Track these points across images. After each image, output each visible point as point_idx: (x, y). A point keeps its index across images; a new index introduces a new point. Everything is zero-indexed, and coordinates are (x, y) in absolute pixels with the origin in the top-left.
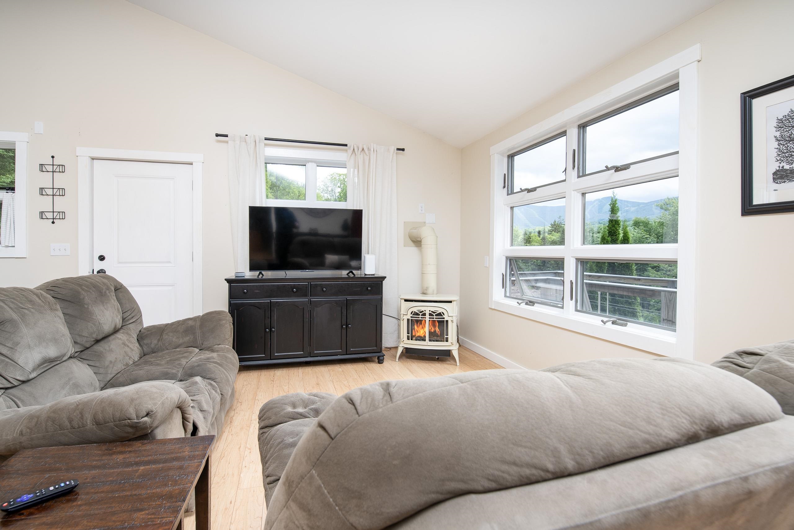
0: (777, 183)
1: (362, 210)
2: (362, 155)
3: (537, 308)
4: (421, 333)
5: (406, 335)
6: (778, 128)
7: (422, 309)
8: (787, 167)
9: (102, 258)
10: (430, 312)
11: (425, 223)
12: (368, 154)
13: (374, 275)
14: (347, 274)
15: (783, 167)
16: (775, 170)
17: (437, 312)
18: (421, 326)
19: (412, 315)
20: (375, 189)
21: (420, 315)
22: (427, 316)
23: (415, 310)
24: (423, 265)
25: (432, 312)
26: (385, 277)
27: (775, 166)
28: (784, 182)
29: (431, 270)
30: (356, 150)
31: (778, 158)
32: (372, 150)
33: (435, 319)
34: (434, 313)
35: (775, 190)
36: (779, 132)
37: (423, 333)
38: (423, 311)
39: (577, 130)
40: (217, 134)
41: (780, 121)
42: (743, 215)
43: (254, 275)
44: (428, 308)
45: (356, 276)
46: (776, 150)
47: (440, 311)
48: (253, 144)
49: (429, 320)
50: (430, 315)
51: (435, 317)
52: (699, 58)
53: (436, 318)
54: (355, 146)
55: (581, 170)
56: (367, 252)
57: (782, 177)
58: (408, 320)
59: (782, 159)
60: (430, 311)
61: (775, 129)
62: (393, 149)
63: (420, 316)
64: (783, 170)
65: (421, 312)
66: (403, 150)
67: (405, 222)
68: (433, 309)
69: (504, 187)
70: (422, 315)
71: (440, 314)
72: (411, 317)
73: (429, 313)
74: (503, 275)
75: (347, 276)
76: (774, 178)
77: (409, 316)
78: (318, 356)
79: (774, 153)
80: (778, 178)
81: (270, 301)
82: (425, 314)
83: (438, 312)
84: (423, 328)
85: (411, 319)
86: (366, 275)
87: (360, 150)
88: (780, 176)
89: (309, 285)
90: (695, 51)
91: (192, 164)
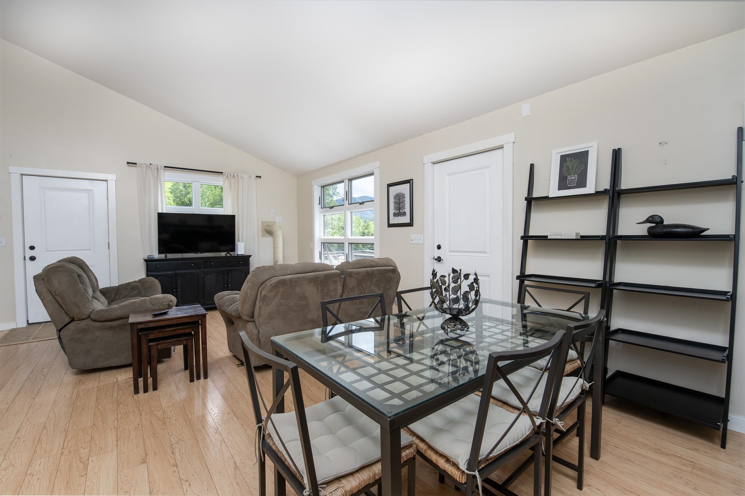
0: (394, 217)
1: (235, 215)
2: (233, 180)
6: (394, 198)
9: (32, 248)
11: (275, 222)
12: (237, 179)
13: (243, 254)
14: (226, 255)
20: (242, 201)
24: (275, 247)
26: (251, 256)
29: (280, 250)
30: (229, 176)
31: (394, 209)
32: (240, 177)
36: (394, 200)
39: (348, 181)
40: (128, 162)
42: (388, 227)
43: (163, 256)
45: (233, 255)
46: (394, 206)
48: (156, 170)
52: (379, 167)
54: (228, 174)
55: (350, 201)
56: (238, 241)
62: (254, 177)
64: (395, 213)
66: (260, 177)
67: (262, 222)
69: (320, 204)
74: (320, 252)
75: (225, 256)
76: (393, 215)
78: (209, 305)
81: (176, 273)
86: (238, 254)
87: (232, 176)
88: (395, 215)
89: (202, 262)
90: (378, 164)
91: (107, 181)
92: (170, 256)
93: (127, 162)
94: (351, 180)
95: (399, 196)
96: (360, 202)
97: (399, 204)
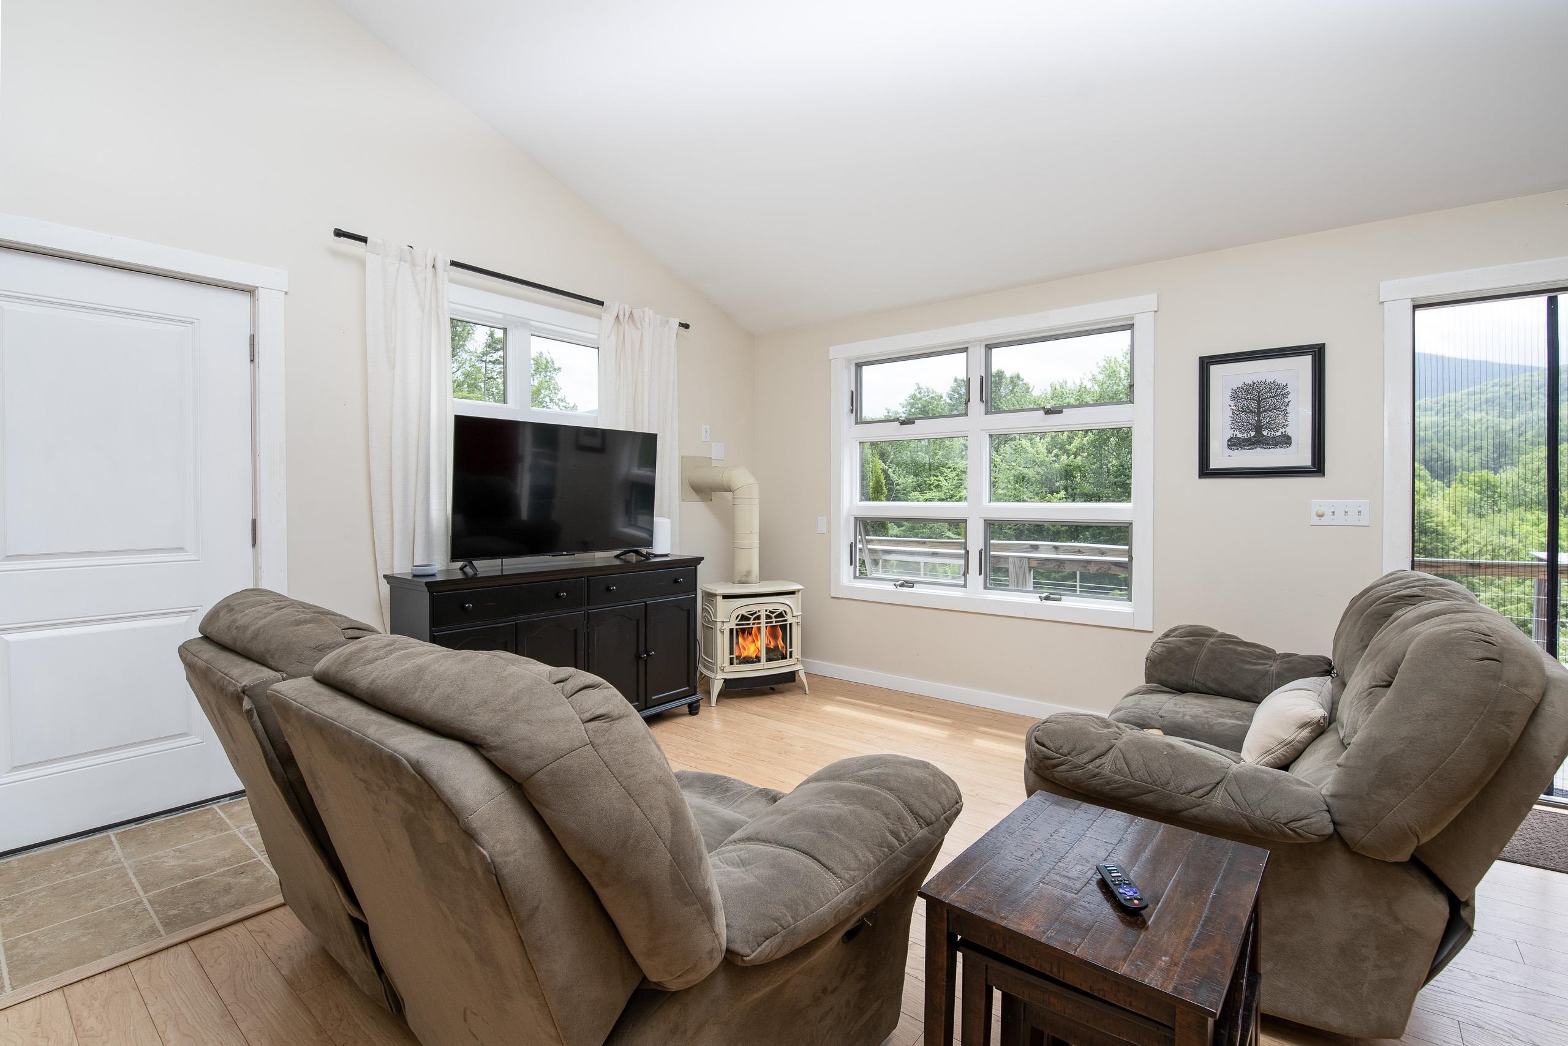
0: (1231, 449)
1: (655, 435)
3: (917, 589)
4: (750, 650)
5: (727, 656)
6: (1233, 397)
7: (755, 609)
8: (1240, 435)
10: (767, 613)
11: (708, 458)
15: (1236, 435)
16: (1229, 437)
17: (776, 612)
18: (750, 639)
19: (739, 621)
21: (752, 619)
22: (763, 620)
23: (743, 611)
24: (734, 533)
25: (770, 612)
26: (703, 558)
27: (1229, 434)
28: (1237, 449)
29: (750, 541)
30: (621, 317)
31: (1232, 427)
33: (774, 624)
34: (773, 613)
35: (1229, 456)
36: (1233, 402)
37: (755, 651)
38: (755, 613)
39: (981, 349)
41: (1234, 391)
42: (1200, 477)
43: (460, 568)
44: (762, 607)
46: (1231, 419)
47: (782, 608)
48: (429, 270)
49: (766, 627)
50: (768, 617)
51: (774, 620)
52: (1156, 309)
53: (776, 622)
54: (617, 306)
57: (1235, 445)
58: (731, 630)
59: (1236, 427)
60: (766, 611)
61: (1230, 398)
62: (672, 322)
63: (752, 622)
64: (1236, 437)
65: (752, 615)
66: (688, 326)
68: (770, 608)
69: (852, 411)
70: (754, 619)
71: (781, 615)
72: (737, 625)
73: (766, 615)
76: (1228, 445)
77: (733, 625)
79: (1229, 421)
80: (1232, 445)
82: (758, 618)
83: (779, 611)
84: (754, 641)
85: (736, 629)
87: (627, 316)
88: (1234, 443)
89: (586, 581)
90: (1149, 301)
91: (250, 291)
92: (486, 567)
93: (336, 229)
94: (989, 347)
95: (1259, 392)
96: (1048, 406)
97: (1259, 414)
